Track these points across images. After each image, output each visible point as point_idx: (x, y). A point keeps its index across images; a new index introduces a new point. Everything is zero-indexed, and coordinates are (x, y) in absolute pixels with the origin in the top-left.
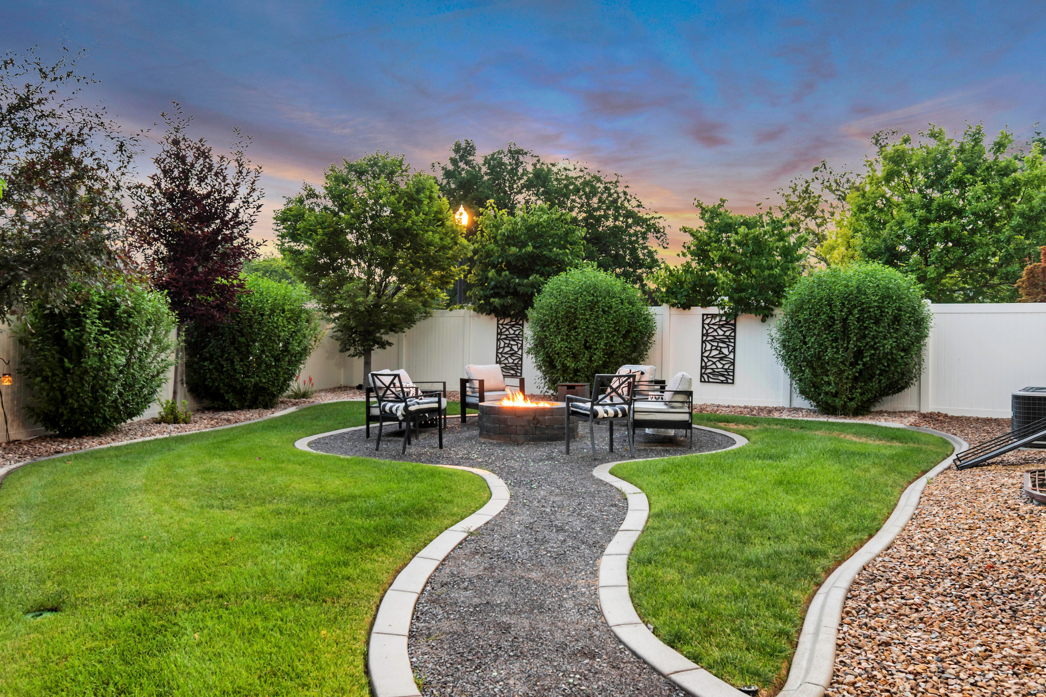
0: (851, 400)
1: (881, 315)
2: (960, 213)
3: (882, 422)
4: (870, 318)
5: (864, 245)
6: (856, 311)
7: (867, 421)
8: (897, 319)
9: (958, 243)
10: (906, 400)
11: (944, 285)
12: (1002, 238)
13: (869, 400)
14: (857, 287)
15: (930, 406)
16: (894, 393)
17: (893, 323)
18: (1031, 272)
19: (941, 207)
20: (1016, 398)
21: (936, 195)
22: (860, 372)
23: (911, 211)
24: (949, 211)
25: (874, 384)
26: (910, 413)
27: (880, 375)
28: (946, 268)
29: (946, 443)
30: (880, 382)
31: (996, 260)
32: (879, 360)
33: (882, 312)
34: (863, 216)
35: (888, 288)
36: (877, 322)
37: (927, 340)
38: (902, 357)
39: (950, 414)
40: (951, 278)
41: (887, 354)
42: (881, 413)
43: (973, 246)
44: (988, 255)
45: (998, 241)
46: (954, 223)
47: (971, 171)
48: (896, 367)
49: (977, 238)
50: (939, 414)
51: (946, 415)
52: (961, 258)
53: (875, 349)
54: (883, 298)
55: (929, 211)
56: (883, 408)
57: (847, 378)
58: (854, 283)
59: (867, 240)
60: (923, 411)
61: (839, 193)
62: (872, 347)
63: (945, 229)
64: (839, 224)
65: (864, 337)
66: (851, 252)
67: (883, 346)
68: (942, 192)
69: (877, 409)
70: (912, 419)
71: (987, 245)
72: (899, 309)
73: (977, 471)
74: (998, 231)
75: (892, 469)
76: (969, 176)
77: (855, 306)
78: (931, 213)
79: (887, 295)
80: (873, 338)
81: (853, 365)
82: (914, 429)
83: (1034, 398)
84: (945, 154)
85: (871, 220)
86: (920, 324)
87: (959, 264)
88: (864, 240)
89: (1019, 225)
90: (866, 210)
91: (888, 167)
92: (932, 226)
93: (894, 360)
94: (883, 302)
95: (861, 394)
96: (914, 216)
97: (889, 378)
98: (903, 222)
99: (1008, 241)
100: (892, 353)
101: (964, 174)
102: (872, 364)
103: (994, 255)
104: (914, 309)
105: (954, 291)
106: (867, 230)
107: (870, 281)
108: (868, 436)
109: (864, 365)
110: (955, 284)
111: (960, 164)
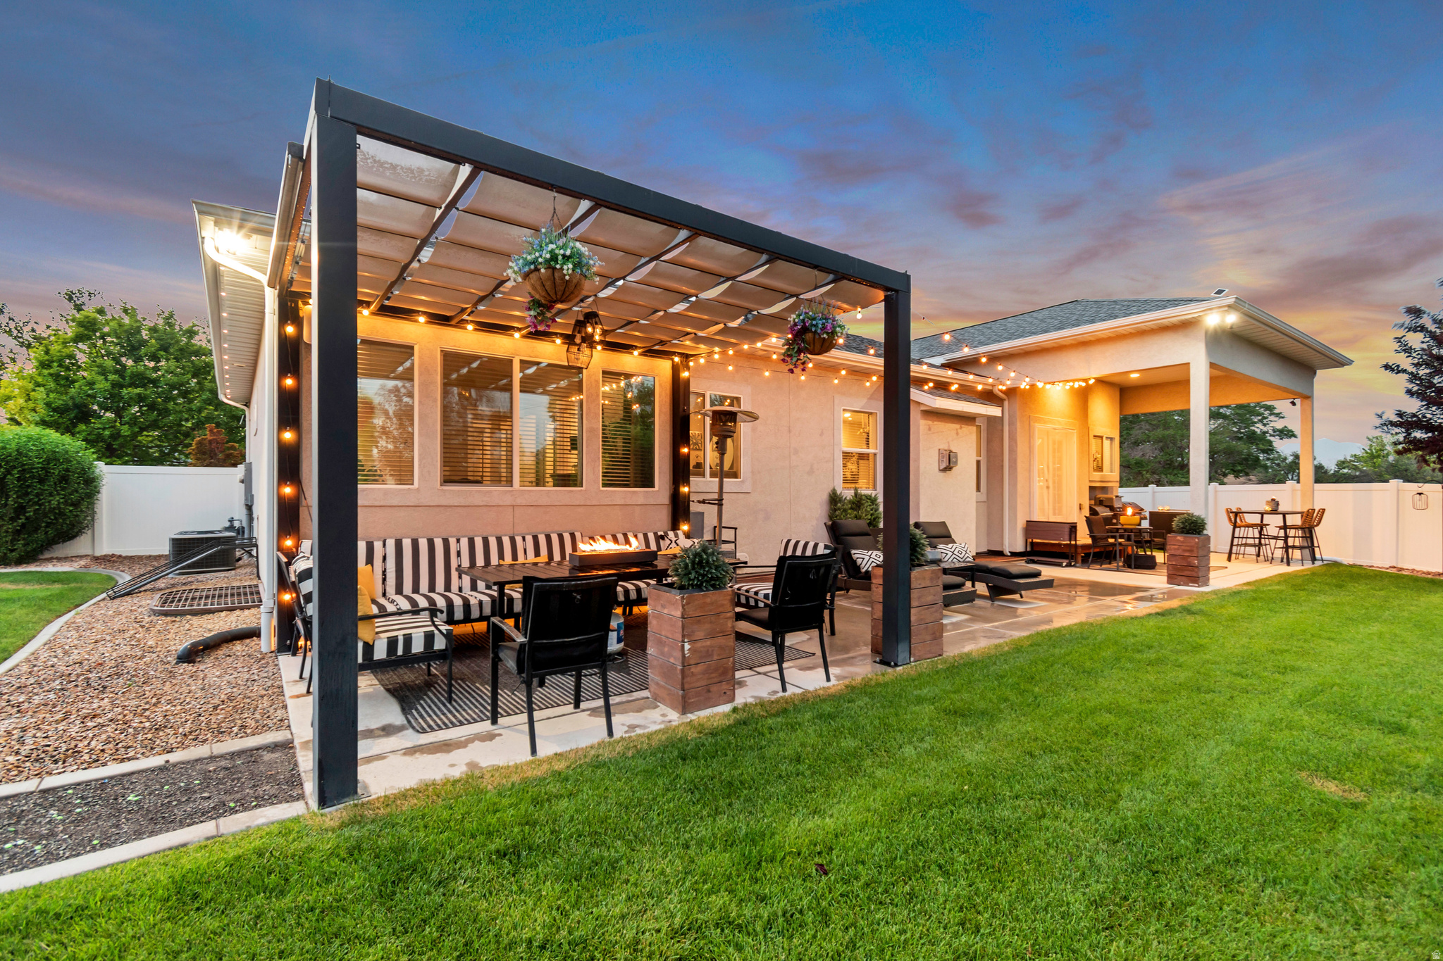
0: (12, 551)
1: (46, 475)
2: (155, 382)
3: (50, 568)
4: (33, 477)
5: (48, 399)
6: (15, 471)
7: (32, 568)
8: (64, 479)
9: (152, 407)
10: (81, 545)
11: (140, 442)
12: (194, 408)
13: (34, 550)
14: (17, 450)
15: (104, 549)
16: (64, 541)
17: (61, 483)
18: (200, 443)
19: (133, 375)
20: (174, 540)
21: (130, 363)
22: (23, 525)
23: (103, 374)
24: (141, 380)
25: (40, 535)
26: (81, 557)
27: (46, 527)
28: (140, 428)
29: (110, 578)
30: (46, 533)
31: (189, 424)
32: (45, 515)
33: (47, 472)
34: (45, 372)
35: (55, 452)
36: (41, 481)
37: (100, 495)
38: (71, 511)
39: (124, 555)
40: (147, 436)
41: (54, 508)
42: (50, 560)
43: (166, 412)
44: (181, 420)
45: (191, 410)
46: (150, 391)
47: (165, 348)
48: (64, 520)
49: (171, 405)
50: (113, 555)
51: (120, 556)
52: (156, 421)
53: (40, 505)
54: (48, 461)
55: (123, 377)
56: (54, 555)
57: (7, 532)
58: (13, 446)
59: (52, 395)
60: (98, 554)
61: (21, 340)
62: (36, 503)
63: (139, 395)
64: (20, 375)
65: (27, 494)
66: (31, 405)
67: (50, 502)
68: (135, 362)
69: (47, 555)
70: (83, 562)
71: (181, 412)
72: (67, 470)
73: (127, 598)
74: (191, 401)
75: (41, 608)
76: (162, 353)
77: (14, 467)
78: (124, 379)
79: (53, 458)
80: (37, 495)
81: (12, 519)
82: (84, 570)
83: (185, 539)
84: (138, 330)
85: (56, 377)
86: (90, 485)
87: (154, 425)
88: (48, 395)
89: (208, 399)
90: (49, 366)
91: (77, 330)
92: (125, 391)
93: (62, 514)
94: (48, 464)
95: (24, 545)
96: (106, 380)
97: (57, 529)
98: (94, 383)
99: (200, 410)
100: (59, 508)
101: (157, 350)
102: (37, 518)
103: (187, 420)
104: (83, 469)
105: (151, 448)
106: (52, 385)
107: (33, 445)
108: (27, 582)
109: (27, 518)
110: (151, 442)
111: (153, 341)
